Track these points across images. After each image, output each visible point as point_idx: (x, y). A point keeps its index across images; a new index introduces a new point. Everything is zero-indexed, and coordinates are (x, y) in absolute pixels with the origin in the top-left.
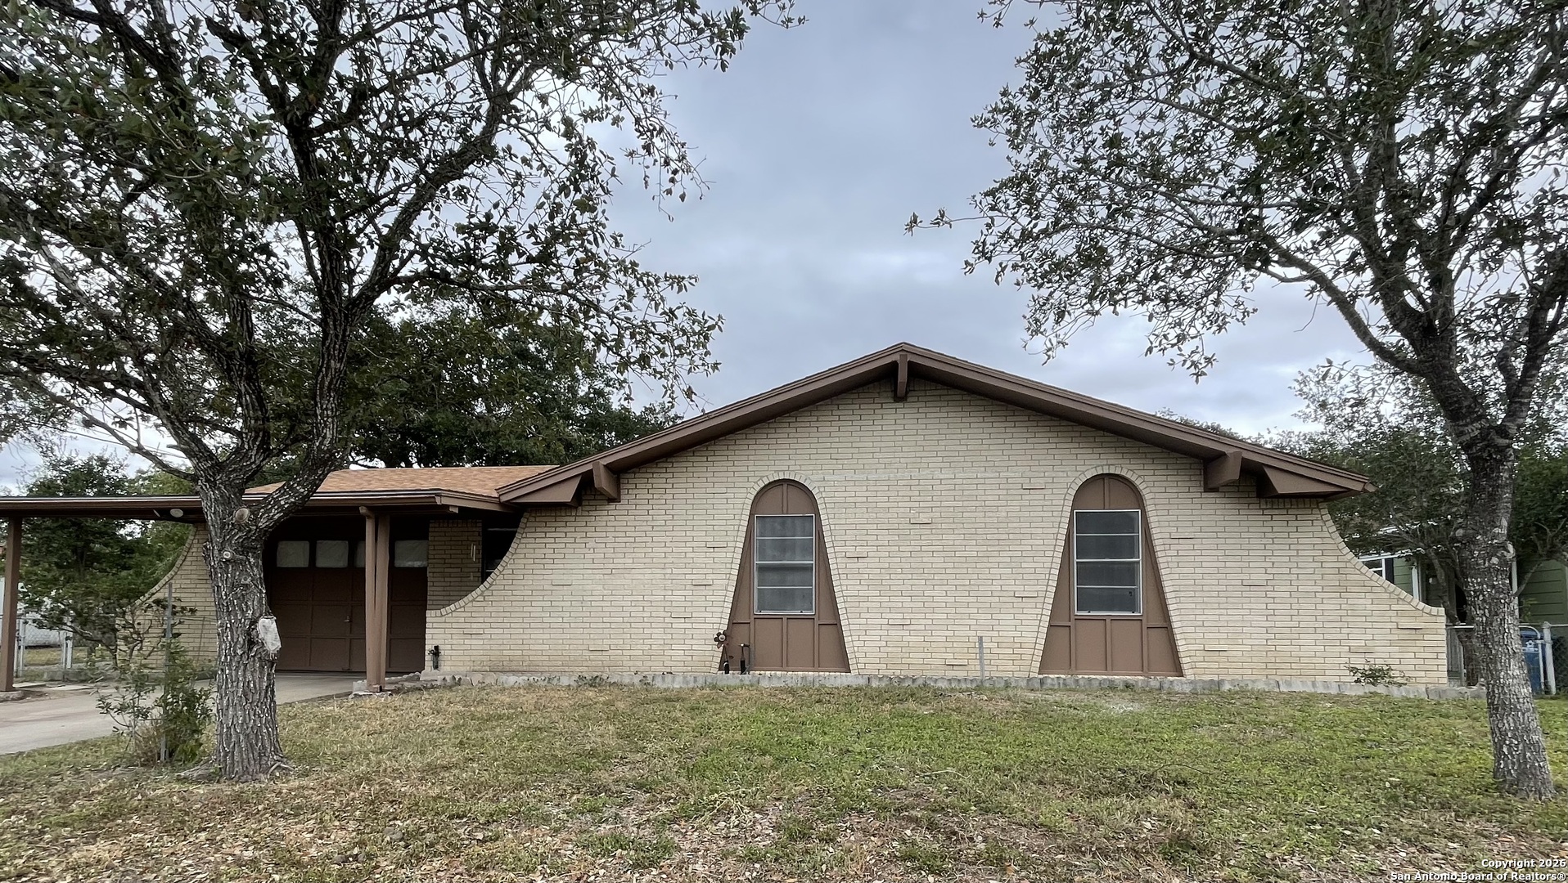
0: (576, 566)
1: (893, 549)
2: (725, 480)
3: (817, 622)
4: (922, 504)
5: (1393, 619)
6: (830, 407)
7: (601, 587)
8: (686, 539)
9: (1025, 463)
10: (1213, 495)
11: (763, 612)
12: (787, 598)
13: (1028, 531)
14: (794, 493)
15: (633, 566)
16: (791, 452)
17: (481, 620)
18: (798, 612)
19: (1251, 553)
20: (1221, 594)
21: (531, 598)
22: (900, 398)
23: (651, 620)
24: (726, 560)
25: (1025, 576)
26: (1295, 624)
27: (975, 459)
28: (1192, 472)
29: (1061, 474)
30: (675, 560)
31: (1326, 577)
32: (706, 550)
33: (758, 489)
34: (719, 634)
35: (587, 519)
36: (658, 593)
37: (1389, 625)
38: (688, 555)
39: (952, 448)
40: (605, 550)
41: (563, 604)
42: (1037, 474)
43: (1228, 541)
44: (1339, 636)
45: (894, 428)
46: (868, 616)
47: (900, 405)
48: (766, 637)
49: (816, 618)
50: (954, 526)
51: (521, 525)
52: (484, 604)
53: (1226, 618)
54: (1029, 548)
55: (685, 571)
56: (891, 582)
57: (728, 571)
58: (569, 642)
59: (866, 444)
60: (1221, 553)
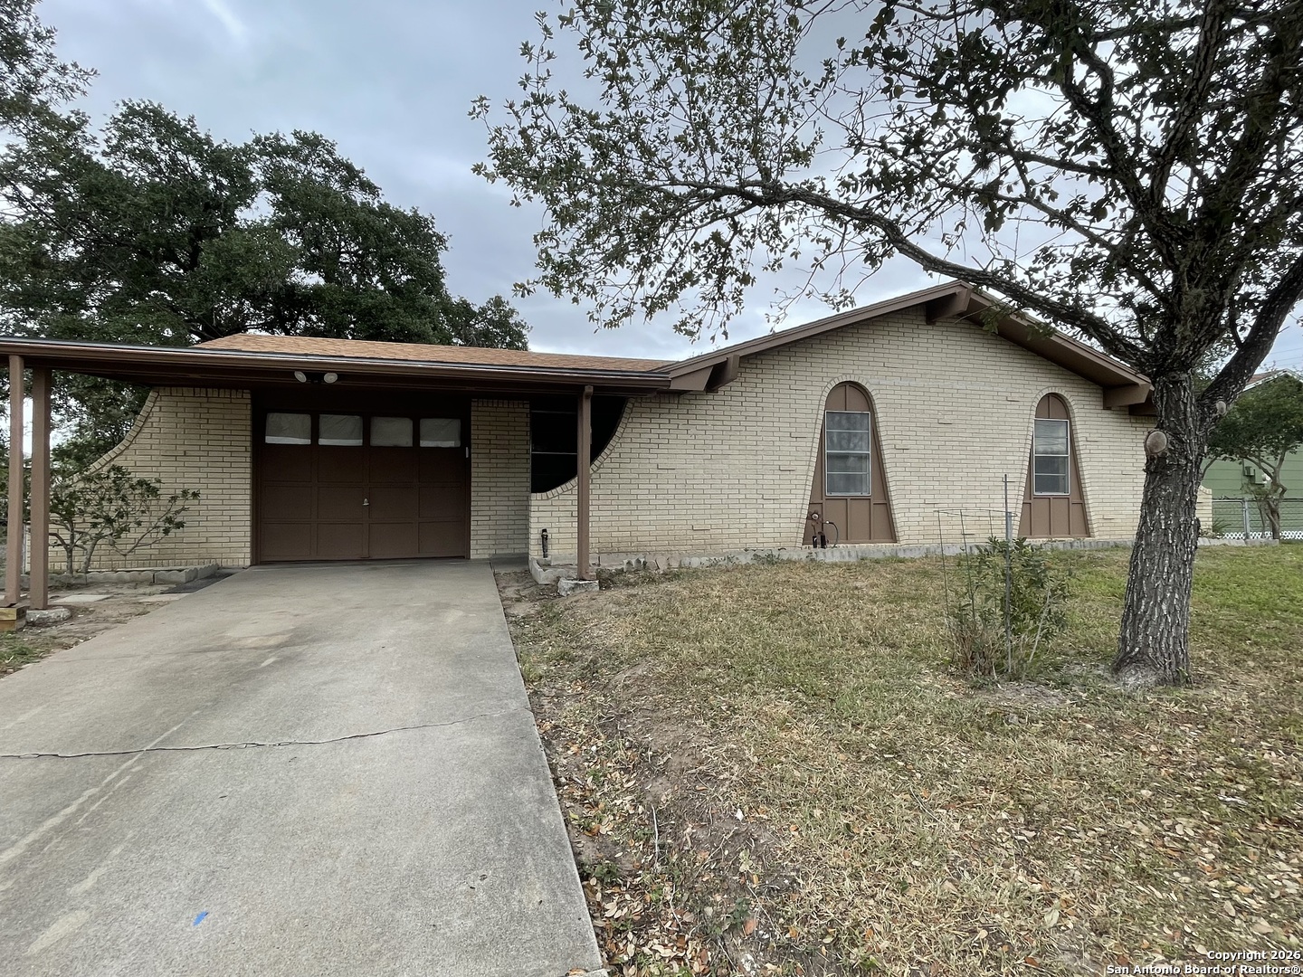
0: (679, 452)
1: (926, 443)
2: (805, 378)
4: (945, 408)
6: (882, 324)
7: (702, 472)
8: (773, 429)
9: (1009, 381)
10: (1108, 412)
11: (832, 494)
12: (849, 483)
14: (854, 393)
16: (854, 357)
18: (859, 494)
20: (1111, 480)
22: (931, 320)
23: (746, 501)
24: (807, 449)
27: (978, 375)
28: (1098, 396)
29: (1029, 391)
30: (766, 448)
32: (790, 439)
34: (812, 513)
36: (751, 477)
39: (964, 366)
40: (704, 437)
41: (668, 487)
42: (1015, 390)
43: (1115, 445)
45: (927, 345)
46: (911, 496)
47: (930, 327)
49: (872, 498)
50: (966, 427)
53: (1114, 497)
55: (774, 458)
56: (924, 470)
57: (808, 459)
58: (674, 522)
59: (908, 356)
60: (1112, 452)
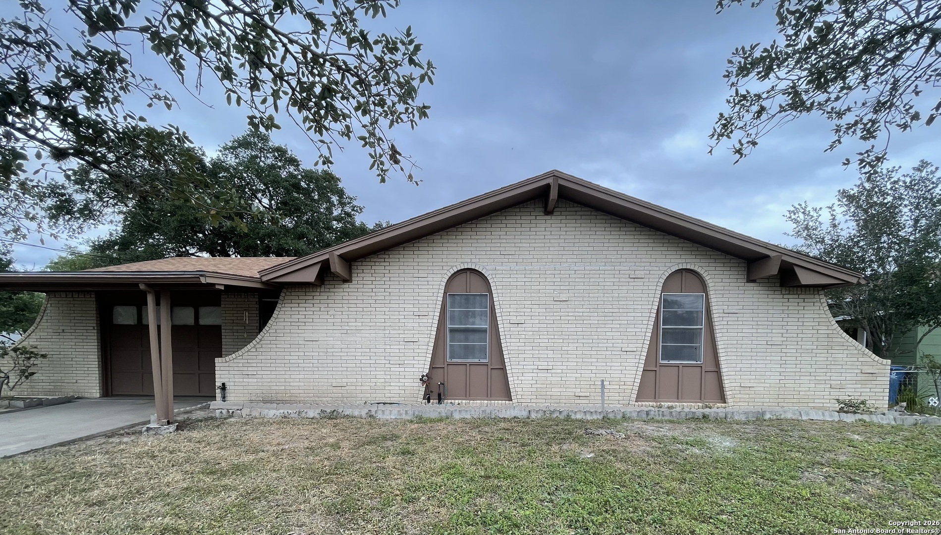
0: (322, 328)
1: (542, 318)
2: (426, 268)
3: (490, 367)
4: (562, 287)
5: (859, 367)
6: (500, 218)
7: (339, 343)
8: (399, 309)
9: (632, 260)
10: (752, 284)
11: (454, 360)
12: (468, 351)
13: (632, 307)
14: (474, 278)
15: (363, 328)
16: (472, 249)
17: (255, 365)
18: (477, 360)
19: (774, 323)
20: (753, 350)
21: (289, 350)
22: (548, 212)
23: (376, 365)
24: (428, 325)
25: (629, 337)
26: (799, 370)
27: (598, 256)
28: (740, 269)
29: (655, 268)
30: (392, 324)
31: (819, 339)
32: (414, 317)
33: (450, 275)
34: (423, 376)
35: (328, 294)
36: (380, 346)
37: (856, 371)
38: (401, 320)
39: (584, 249)
40: (342, 316)
41: (313, 354)
42: (639, 268)
43: (760, 315)
44: (825, 378)
45: (544, 233)
46: (525, 363)
47: (549, 217)
48: (455, 377)
49: (489, 364)
50: (583, 303)
51: (281, 298)
52: (256, 354)
53: (755, 366)
54: (632, 318)
55: (399, 332)
56: (540, 341)
57: (428, 332)
58: (318, 380)
59: (524, 245)
60: (755, 323)
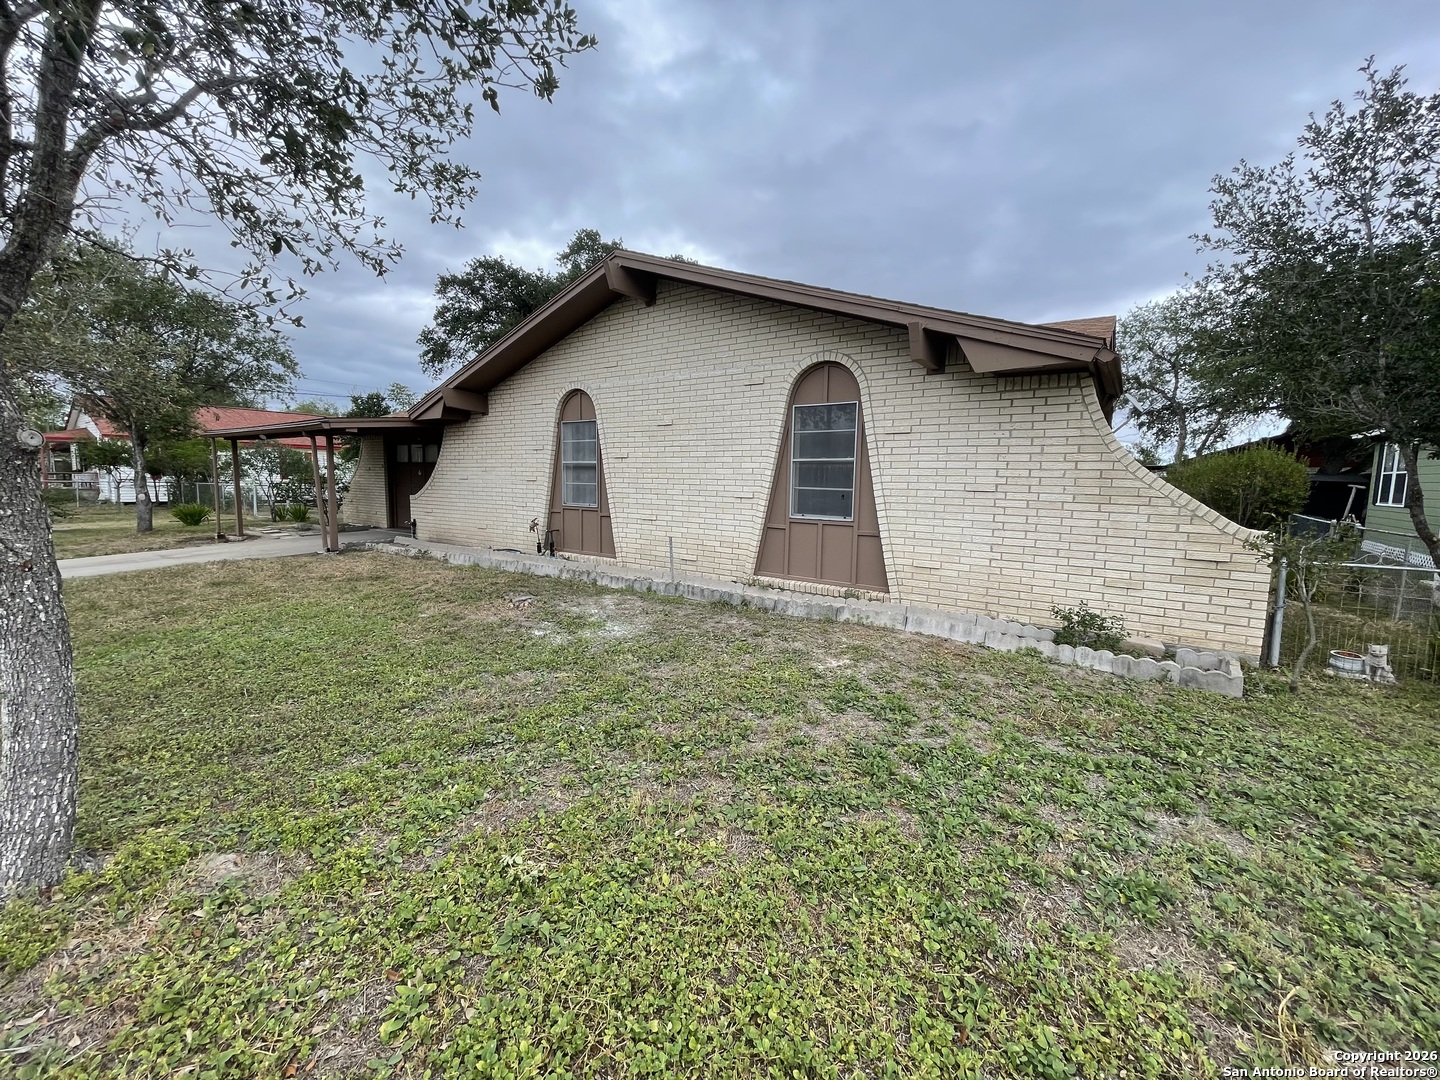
0: (469, 465)
2: (541, 393)
3: (598, 514)
4: (666, 406)
5: (1180, 546)
7: (481, 481)
8: (522, 444)
9: (747, 357)
10: (938, 378)
11: (568, 504)
12: (581, 493)
13: (748, 430)
14: (585, 401)
17: (431, 503)
18: (587, 505)
19: (980, 450)
20: (938, 501)
21: (450, 489)
22: (649, 303)
24: (543, 460)
25: (744, 477)
26: (1031, 543)
27: (706, 357)
29: (779, 366)
30: (517, 461)
33: (561, 399)
35: (473, 430)
37: (1172, 554)
38: (523, 457)
39: (689, 348)
40: (482, 453)
41: (465, 493)
42: (758, 368)
43: (952, 435)
44: (1091, 564)
45: (647, 332)
46: (629, 510)
47: (651, 309)
48: (572, 523)
49: (599, 510)
50: (689, 427)
51: (444, 436)
52: (431, 491)
53: (942, 530)
54: (749, 447)
55: (522, 470)
56: (643, 481)
57: (544, 470)
59: (626, 352)
60: (944, 450)
